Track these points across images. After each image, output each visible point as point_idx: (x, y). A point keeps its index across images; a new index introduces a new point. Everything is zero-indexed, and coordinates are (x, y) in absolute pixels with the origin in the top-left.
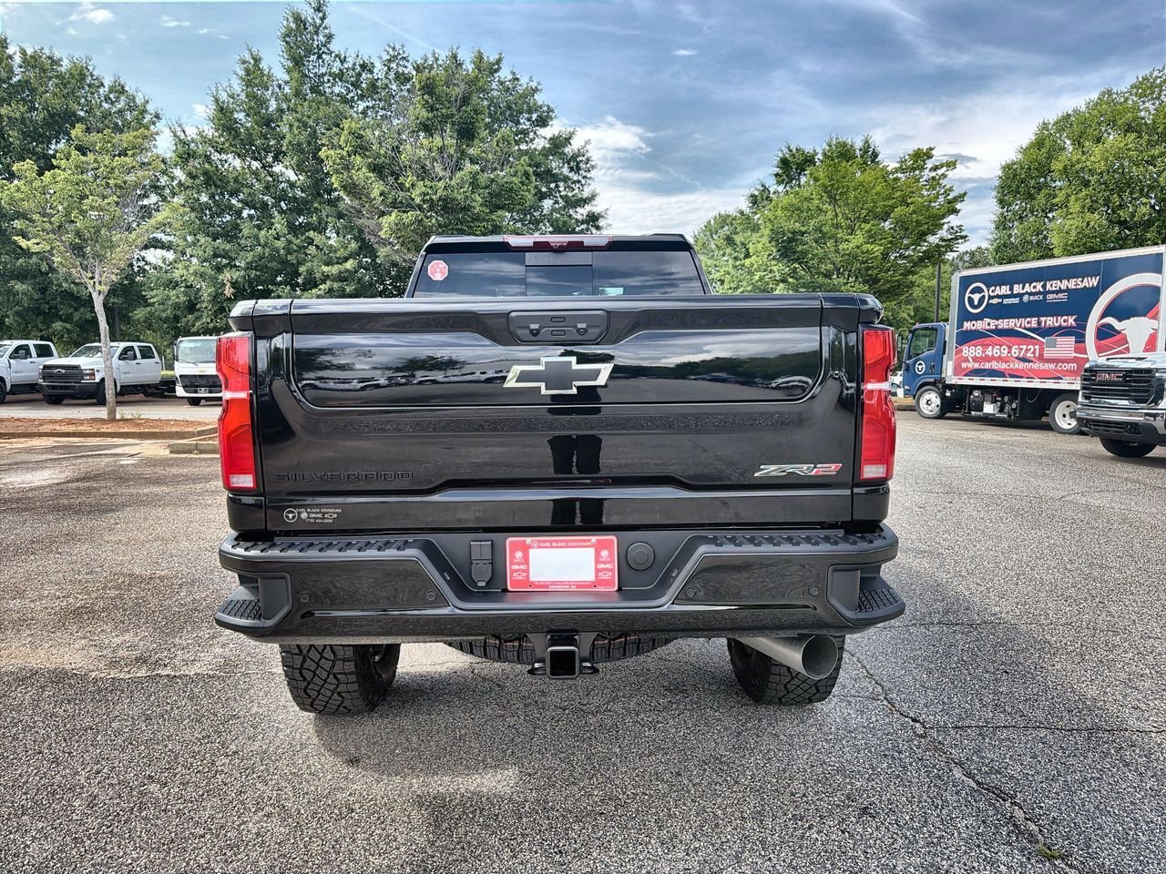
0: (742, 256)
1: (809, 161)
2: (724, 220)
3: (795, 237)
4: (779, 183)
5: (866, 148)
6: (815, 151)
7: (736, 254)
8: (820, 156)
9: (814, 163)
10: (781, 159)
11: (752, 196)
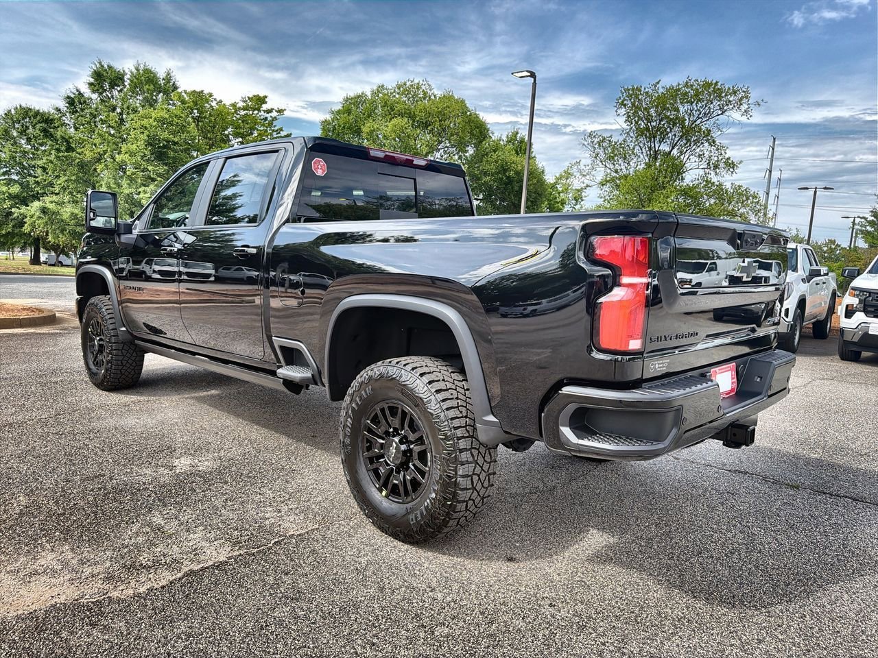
0: (63, 148)
1: (120, 78)
2: (25, 112)
3: (168, 144)
4: (94, 91)
5: (168, 79)
6: (124, 71)
7: (58, 146)
8: (128, 76)
9: (123, 81)
10: (95, 71)
11: (68, 97)
